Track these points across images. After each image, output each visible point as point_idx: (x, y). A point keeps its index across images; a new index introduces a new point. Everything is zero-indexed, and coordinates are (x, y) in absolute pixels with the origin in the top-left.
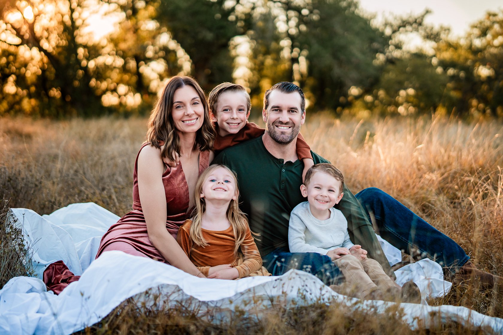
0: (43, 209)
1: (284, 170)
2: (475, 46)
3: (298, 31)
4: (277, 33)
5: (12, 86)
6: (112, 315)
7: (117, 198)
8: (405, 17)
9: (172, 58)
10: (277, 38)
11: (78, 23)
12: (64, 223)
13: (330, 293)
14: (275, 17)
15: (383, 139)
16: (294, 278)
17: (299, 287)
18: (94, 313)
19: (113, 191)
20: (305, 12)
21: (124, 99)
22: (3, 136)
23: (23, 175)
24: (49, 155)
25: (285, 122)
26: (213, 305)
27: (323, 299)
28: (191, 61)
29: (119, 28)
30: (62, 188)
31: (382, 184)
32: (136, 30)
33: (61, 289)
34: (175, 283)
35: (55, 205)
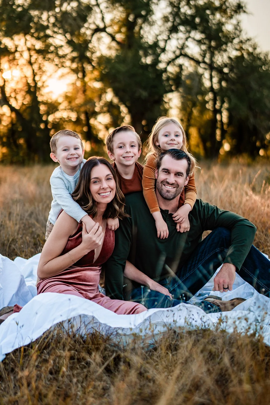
3: (220, 86)
9: (116, 112)
10: (204, 93)
11: (39, 84)
14: (202, 75)
16: (182, 310)
17: (186, 316)
20: (226, 70)
25: (171, 183)
29: (72, 88)
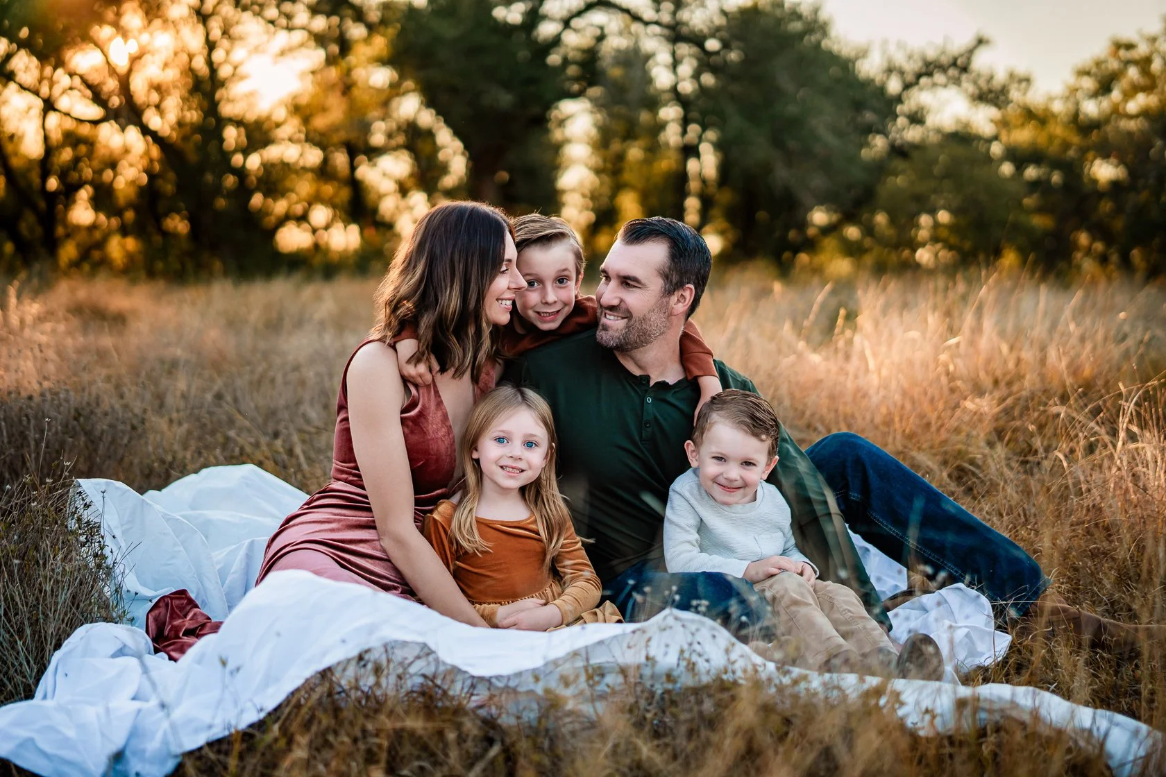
0: (148, 476)
1: (649, 400)
2: (1086, 115)
3: (696, 86)
4: (652, 90)
5: (87, 209)
6: (287, 705)
7: (304, 452)
8: (931, 54)
9: (425, 148)
10: (653, 103)
11: (224, 72)
12: (193, 509)
13: (749, 658)
14: (648, 57)
15: (876, 324)
16: (671, 628)
17: (681, 647)
18: (251, 700)
19: (295, 438)
20: (712, 45)
21: (324, 237)
22: (66, 319)
23: (105, 406)
24: (162, 361)
26: (500, 685)
27: (734, 672)
28: (467, 154)
29: (313, 82)
30: (189, 432)
31: (872, 421)
32: (347, 87)
33: (182, 650)
34: (420, 639)
35: (173, 469)
